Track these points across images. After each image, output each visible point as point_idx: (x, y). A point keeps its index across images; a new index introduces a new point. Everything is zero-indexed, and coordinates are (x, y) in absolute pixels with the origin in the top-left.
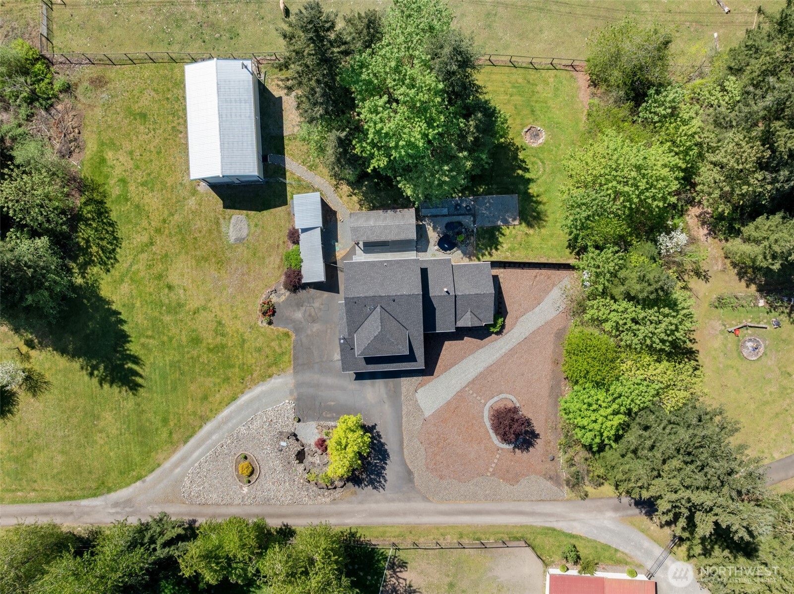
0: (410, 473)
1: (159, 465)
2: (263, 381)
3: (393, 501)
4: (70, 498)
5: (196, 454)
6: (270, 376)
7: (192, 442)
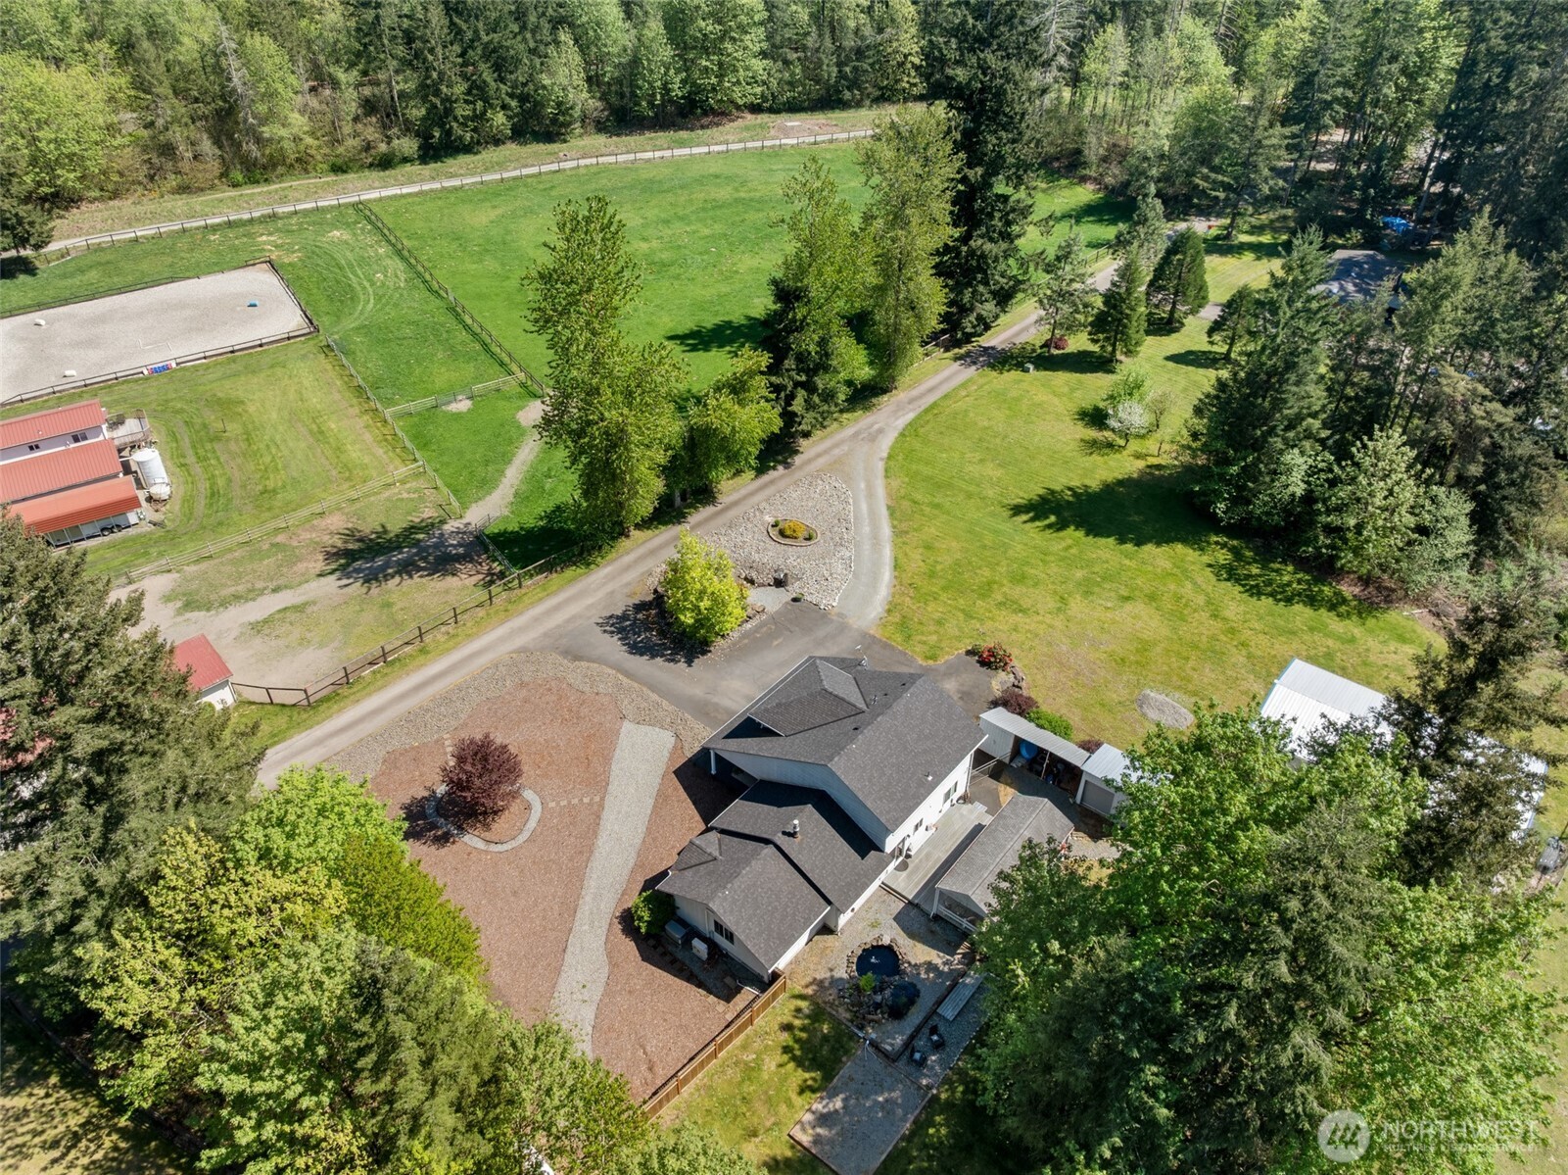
0: (577, 658)
1: (886, 477)
2: (890, 603)
3: (568, 621)
4: (926, 411)
5: (864, 507)
6: (889, 611)
7: (884, 512)
